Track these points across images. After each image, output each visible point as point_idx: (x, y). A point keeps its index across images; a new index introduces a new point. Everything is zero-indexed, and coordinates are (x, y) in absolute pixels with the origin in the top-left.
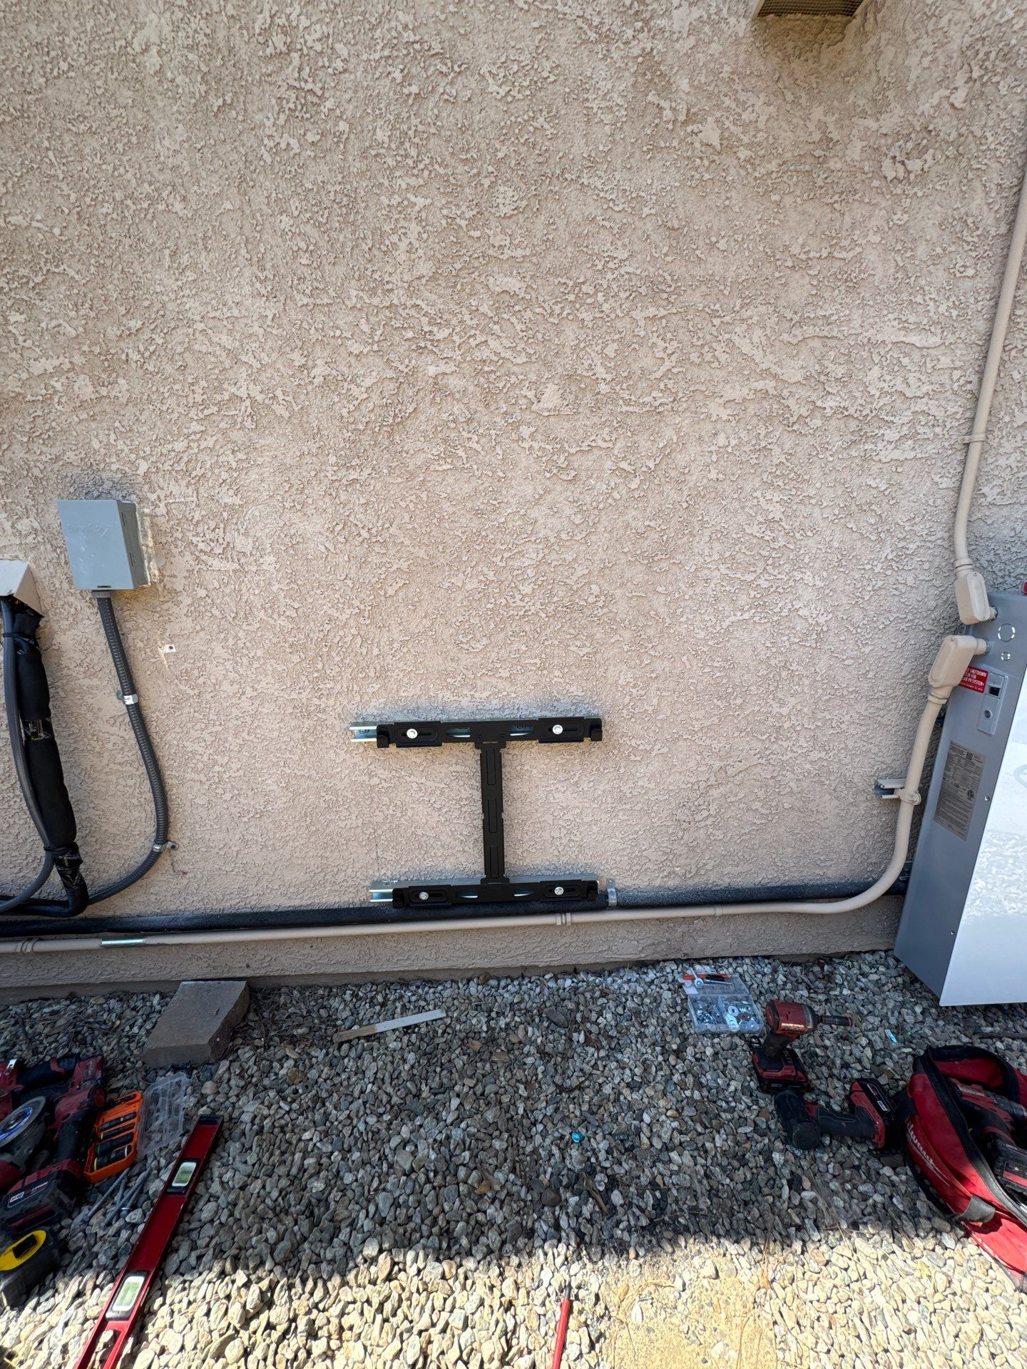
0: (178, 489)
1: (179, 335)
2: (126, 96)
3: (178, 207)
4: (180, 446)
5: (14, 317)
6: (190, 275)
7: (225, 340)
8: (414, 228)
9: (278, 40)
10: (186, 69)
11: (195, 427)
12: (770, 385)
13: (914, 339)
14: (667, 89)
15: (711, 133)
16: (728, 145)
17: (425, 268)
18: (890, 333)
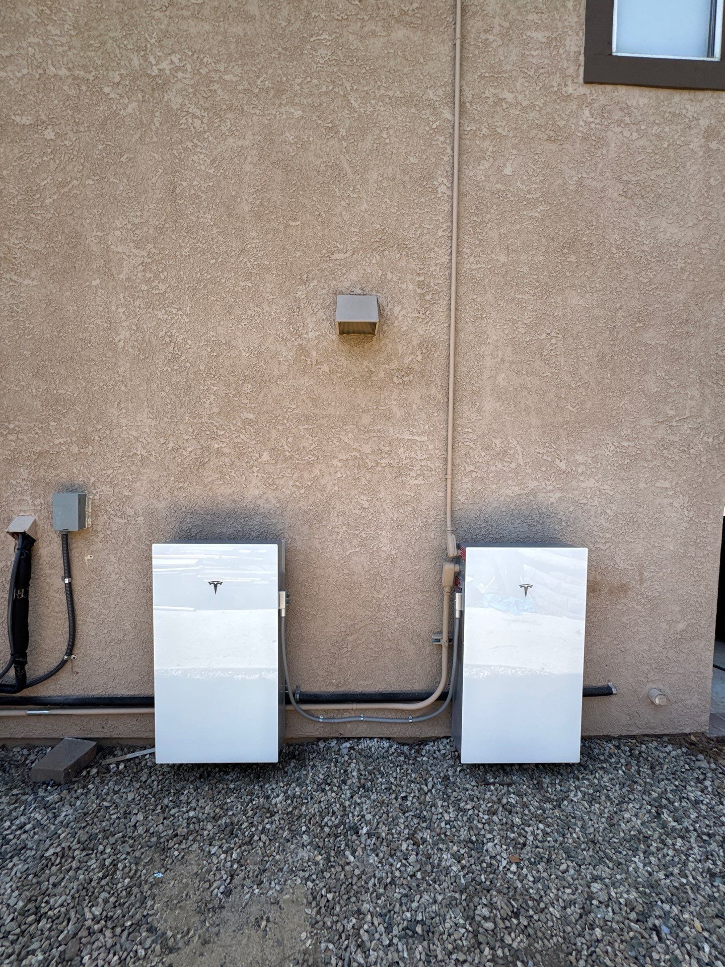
0: (106, 489)
1: (116, 431)
2: (110, 354)
3: (123, 388)
4: (109, 472)
5: (52, 423)
6: (124, 411)
7: (134, 433)
8: (212, 397)
9: (167, 339)
10: (133, 347)
11: (117, 465)
12: (358, 454)
13: (416, 438)
14: (308, 355)
15: (326, 368)
16: (332, 372)
17: (216, 410)
18: (406, 436)
